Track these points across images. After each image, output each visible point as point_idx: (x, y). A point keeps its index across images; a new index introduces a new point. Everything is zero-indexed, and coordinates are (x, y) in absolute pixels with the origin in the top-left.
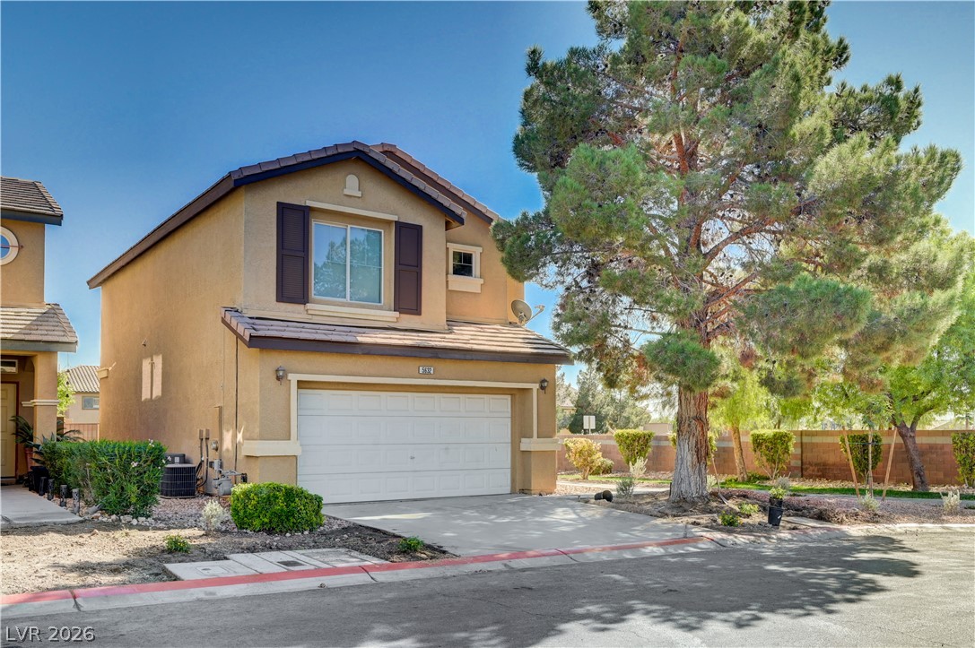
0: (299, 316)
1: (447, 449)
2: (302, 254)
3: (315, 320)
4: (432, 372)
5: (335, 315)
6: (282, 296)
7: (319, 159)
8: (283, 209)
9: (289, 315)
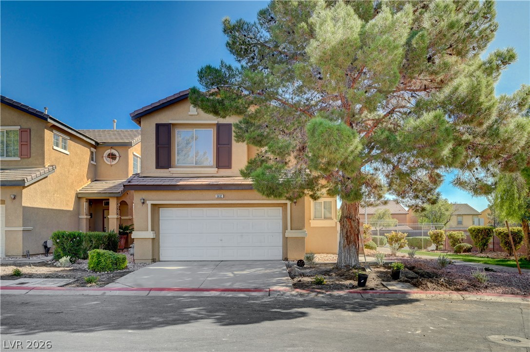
0: (166, 174)
1: (242, 236)
2: (167, 146)
3: (174, 175)
4: (222, 197)
5: (184, 172)
6: (158, 166)
7: (171, 100)
8: (158, 126)
9: (161, 174)
